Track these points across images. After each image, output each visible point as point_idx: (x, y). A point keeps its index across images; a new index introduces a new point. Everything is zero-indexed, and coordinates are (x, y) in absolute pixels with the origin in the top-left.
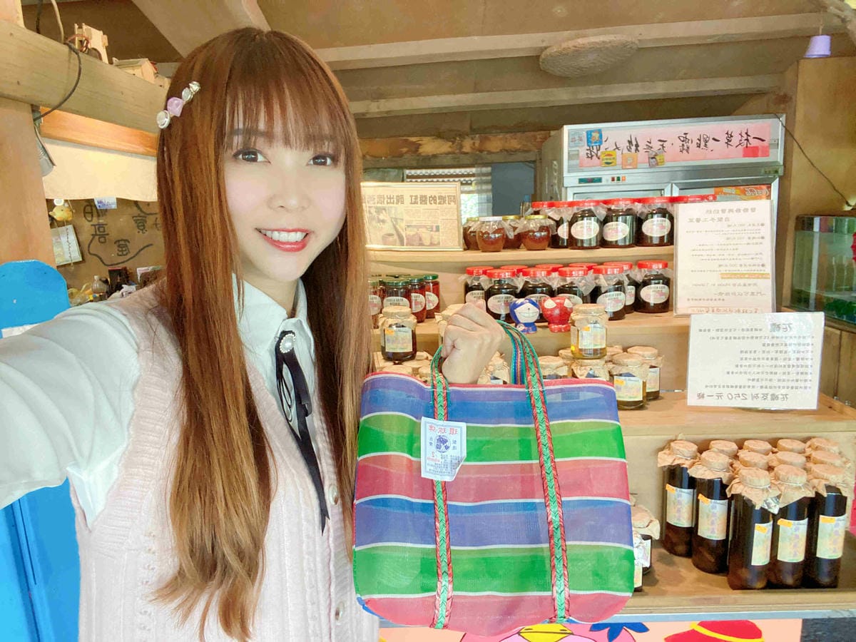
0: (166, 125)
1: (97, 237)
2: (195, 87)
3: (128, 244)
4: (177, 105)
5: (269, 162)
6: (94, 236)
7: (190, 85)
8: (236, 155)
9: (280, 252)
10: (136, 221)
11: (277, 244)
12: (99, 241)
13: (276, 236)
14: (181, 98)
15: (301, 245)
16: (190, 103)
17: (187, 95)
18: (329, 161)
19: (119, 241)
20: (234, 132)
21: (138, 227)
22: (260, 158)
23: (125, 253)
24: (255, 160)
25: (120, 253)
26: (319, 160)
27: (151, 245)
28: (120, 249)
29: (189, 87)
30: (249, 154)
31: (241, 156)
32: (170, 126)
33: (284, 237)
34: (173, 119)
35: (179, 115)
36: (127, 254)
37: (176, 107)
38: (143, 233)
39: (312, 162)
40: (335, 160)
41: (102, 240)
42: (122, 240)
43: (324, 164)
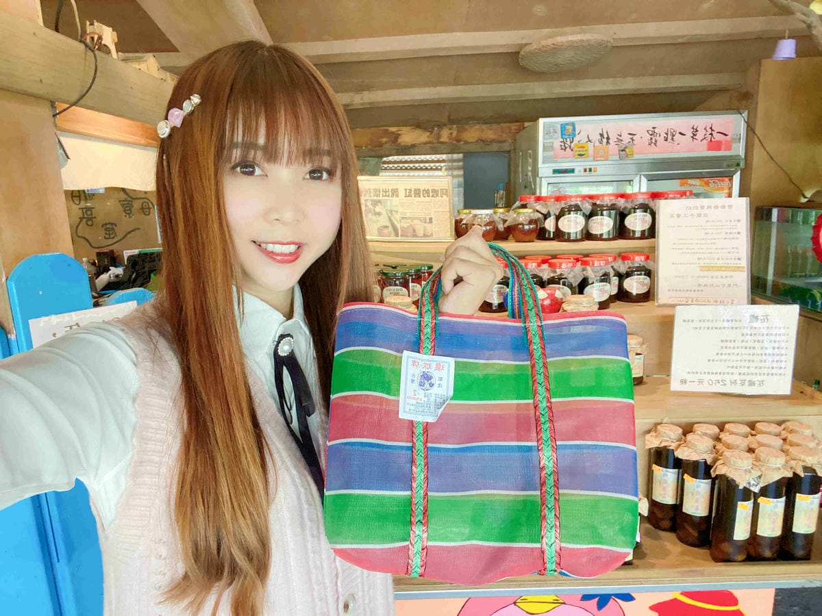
0: (166, 135)
1: (85, 220)
2: (196, 99)
3: (115, 228)
4: (178, 116)
5: (267, 176)
6: (81, 219)
7: (191, 97)
8: (234, 168)
9: (273, 262)
10: (123, 205)
11: (271, 255)
12: (87, 224)
13: (270, 247)
14: (182, 109)
15: (295, 257)
16: (192, 113)
17: (188, 106)
18: (325, 175)
19: (106, 224)
20: (233, 145)
21: (125, 211)
22: (258, 171)
23: (112, 236)
24: (252, 173)
25: (108, 236)
26: (315, 174)
27: (139, 229)
28: (108, 232)
29: (190, 99)
30: (247, 167)
31: (238, 169)
32: (170, 136)
33: (278, 248)
34: (173, 129)
35: (179, 126)
36: (113, 238)
37: (177, 117)
38: (130, 217)
39: (308, 176)
40: (331, 173)
41: (90, 223)
42: (109, 223)
43: (320, 178)
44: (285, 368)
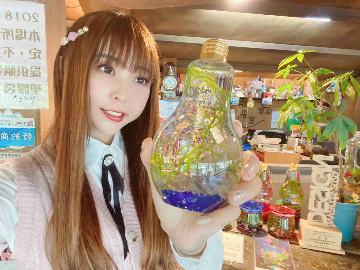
0: (65, 44)
1: (242, 115)
2: (86, 29)
3: (254, 119)
5: (115, 75)
6: (241, 114)
7: (84, 27)
9: (109, 120)
10: (259, 110)
11: (109, 116)
12: (243, 117)
14: (77, 33)
16: (81, 36)
17: (80, 32)
18: (144, 82)
19: (251, 118)
21: (260, 112)
23: (252, 123)
25: (250, 123)
26: (140, 80)
27: (264, 121)
28: (251, 121)
29: (83, 29)
30: (109, 70)
32: (67, 45)
33: (112, 113)
34: (70, 42)
35: (73, 41)
36: (253, 124)
37: (73, 36)
38: (261, 115)
39: (136, 80)
40: (147, 81)
41: (244, 116)
42: (252, 117)
43: (142, 82)
44: (109, 171)
